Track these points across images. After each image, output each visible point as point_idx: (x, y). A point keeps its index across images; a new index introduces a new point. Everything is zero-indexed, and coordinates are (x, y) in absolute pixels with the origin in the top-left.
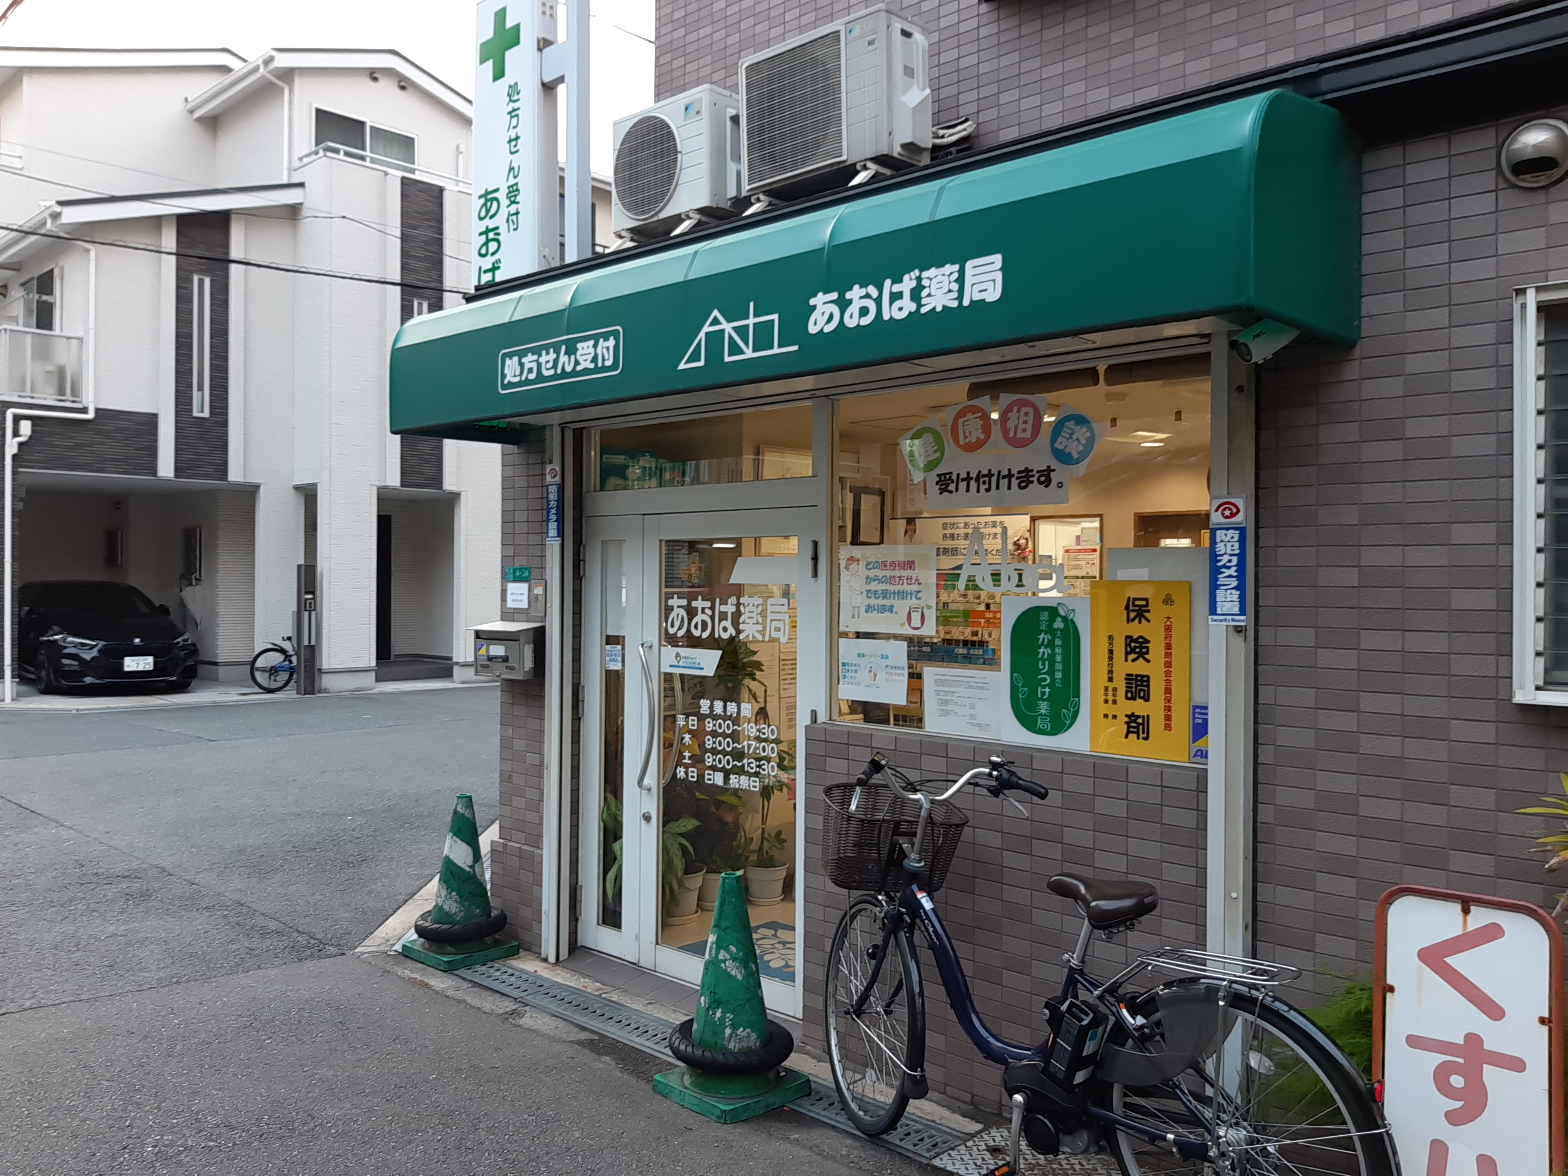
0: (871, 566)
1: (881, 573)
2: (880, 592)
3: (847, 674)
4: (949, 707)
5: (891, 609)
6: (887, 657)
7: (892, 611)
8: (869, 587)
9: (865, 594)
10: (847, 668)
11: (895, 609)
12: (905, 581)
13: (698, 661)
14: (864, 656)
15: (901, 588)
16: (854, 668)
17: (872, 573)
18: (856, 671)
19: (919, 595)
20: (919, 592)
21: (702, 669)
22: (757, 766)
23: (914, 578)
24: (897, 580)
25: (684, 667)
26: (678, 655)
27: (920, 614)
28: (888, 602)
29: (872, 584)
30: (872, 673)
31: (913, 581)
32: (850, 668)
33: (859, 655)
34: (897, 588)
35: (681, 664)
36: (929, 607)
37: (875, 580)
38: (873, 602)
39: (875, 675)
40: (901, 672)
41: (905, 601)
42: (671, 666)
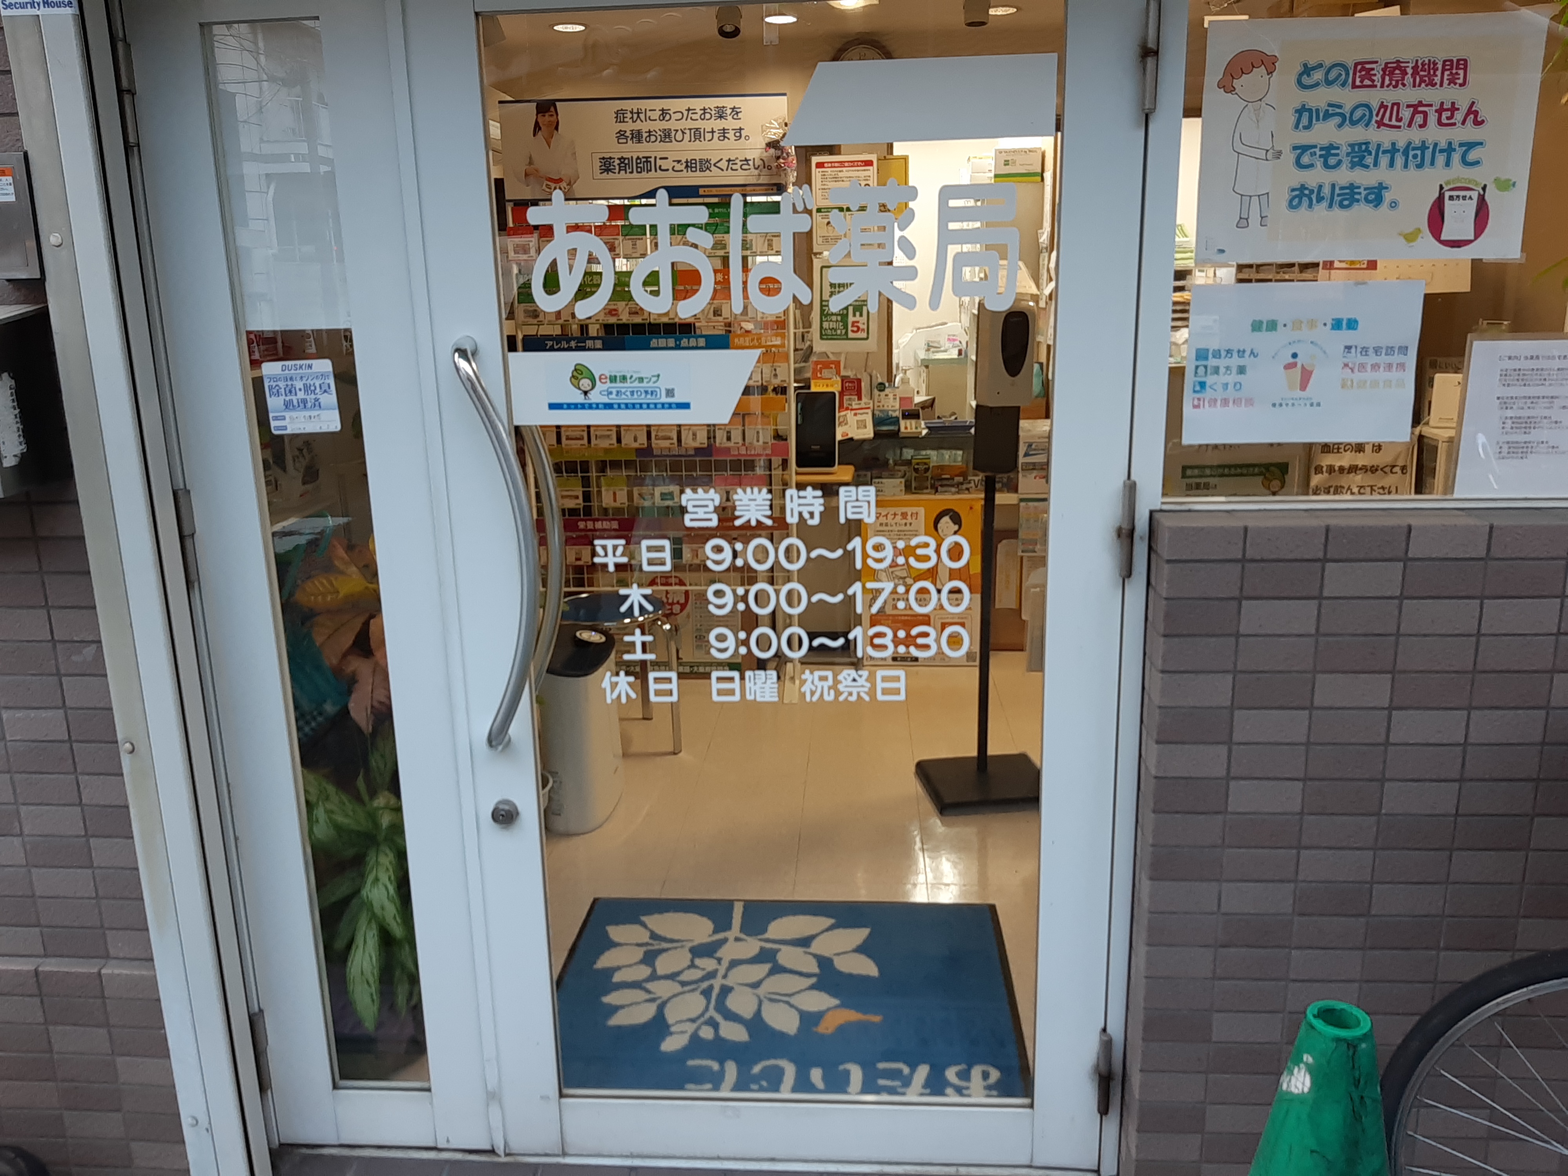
0: (1318, 75)
1: (1348, 98)
2: (1345, 149)
3: (1210, 380)
4: (1535, 435)
5: (1376, 195)
6: (1352, 324)
7: (1378, 201)
8: (1304, 138)
9: (1289, 157)
10: (1212, 362)
11: (1388, 196)
12: (1433, 118)
13: (663, 385)
14: (1272, 326)
15: (1415, 135)
16: (1235, 361)
17: (1319, 98)
18: (1242, 370)
19: (1472, 156)
20: (1470, 146)
21: (686, 406)
22: (896, 642)
23: (1464, 107)
24: (1406, 114)
25: (609, 406)
26: (579, 373)
27: (1474, 203)
28: (1365, 178)
29: (1318, 126)
30: (1297, 372)
31: (1459, 116)
32: (1222, 363)
33: (1257, 326)
34: (1402, 137)
35: (595, 397)
36: (1505, 185)
37: (1327, 116)
38: (1317, 177)
39: (1306, 376)
40: (1397, 358)
41: (1427, 170)
42: (553, 406)
